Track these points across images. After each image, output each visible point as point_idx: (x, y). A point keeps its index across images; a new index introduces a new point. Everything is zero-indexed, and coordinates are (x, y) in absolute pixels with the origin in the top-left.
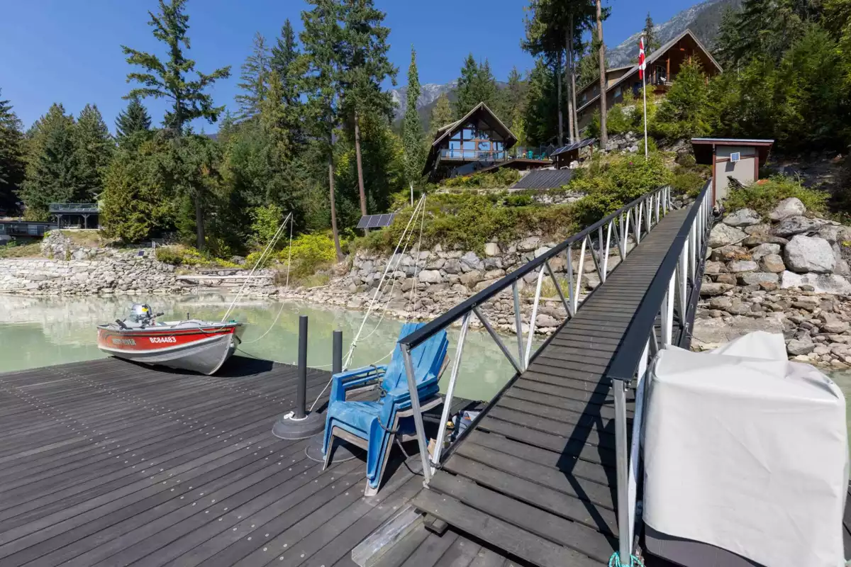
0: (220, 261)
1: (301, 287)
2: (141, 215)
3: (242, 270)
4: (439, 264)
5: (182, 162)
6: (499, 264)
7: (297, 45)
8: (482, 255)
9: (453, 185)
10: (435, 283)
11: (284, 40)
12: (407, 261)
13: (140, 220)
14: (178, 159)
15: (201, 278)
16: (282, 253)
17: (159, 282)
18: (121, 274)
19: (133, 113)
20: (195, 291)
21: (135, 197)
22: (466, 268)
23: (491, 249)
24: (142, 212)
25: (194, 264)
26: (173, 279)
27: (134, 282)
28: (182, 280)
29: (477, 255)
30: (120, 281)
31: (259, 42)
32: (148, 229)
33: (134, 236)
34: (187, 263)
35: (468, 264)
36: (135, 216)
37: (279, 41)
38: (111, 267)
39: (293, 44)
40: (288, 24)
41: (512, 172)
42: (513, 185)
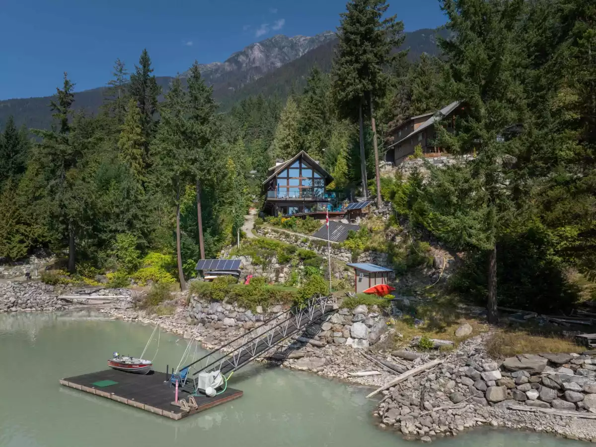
0: (87, 281)
1: (154, 315)
2: (22, 237)
3: (104, 289)
4: (234, 314)
5: (66, 208)
6: (262, 319)
7: (153, 70)
8: (254, 312)
9: (274, 224)
10: (232, 326)
11: (141, 67)
12: (220, 309)
13: (22, 242)
14: (62, 206)
15: (75, 297)
16: (136, 274)
17: (46, 301)
18: (18, 294)
19: (8, 134)
20: (72, 307)
21: (18, 223)
22: (247, 319)
23: (259, 309)
24: (23, 234)
25: (67, 284)
26: (55, 299)
27: (29, 302)
28: (62, 299)
29: (252, 313)
30: (20, 301)
31: (119, 68)
32: (27, 249)
33: (17, 256)
34: (62, 283)
35: (248, 317)
36: (18, 237)
37: (137, 68)
38: (11, 289)
39: (148, 70)
40: (145, 53)
41: (315, 222)
42: (314, 233)
